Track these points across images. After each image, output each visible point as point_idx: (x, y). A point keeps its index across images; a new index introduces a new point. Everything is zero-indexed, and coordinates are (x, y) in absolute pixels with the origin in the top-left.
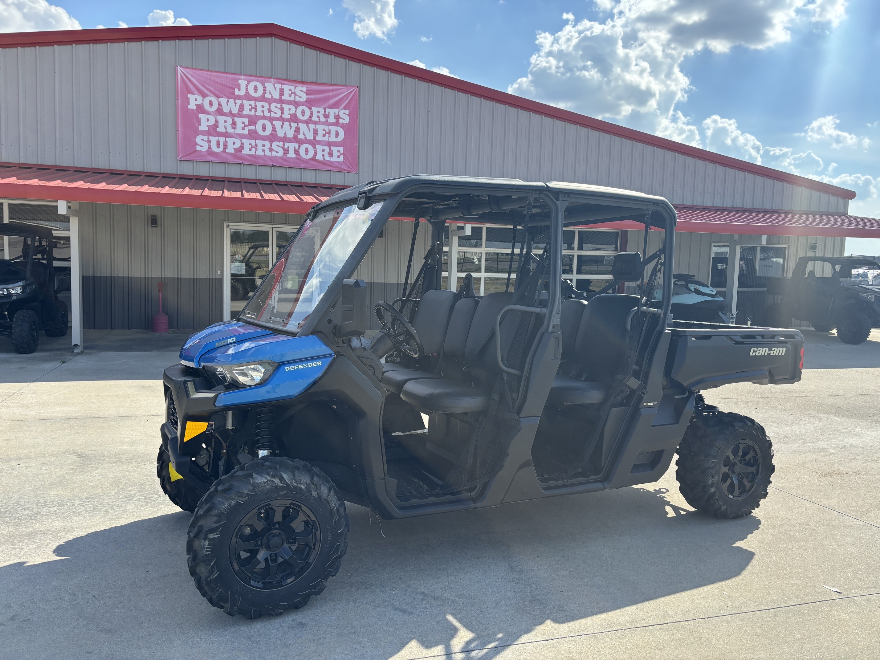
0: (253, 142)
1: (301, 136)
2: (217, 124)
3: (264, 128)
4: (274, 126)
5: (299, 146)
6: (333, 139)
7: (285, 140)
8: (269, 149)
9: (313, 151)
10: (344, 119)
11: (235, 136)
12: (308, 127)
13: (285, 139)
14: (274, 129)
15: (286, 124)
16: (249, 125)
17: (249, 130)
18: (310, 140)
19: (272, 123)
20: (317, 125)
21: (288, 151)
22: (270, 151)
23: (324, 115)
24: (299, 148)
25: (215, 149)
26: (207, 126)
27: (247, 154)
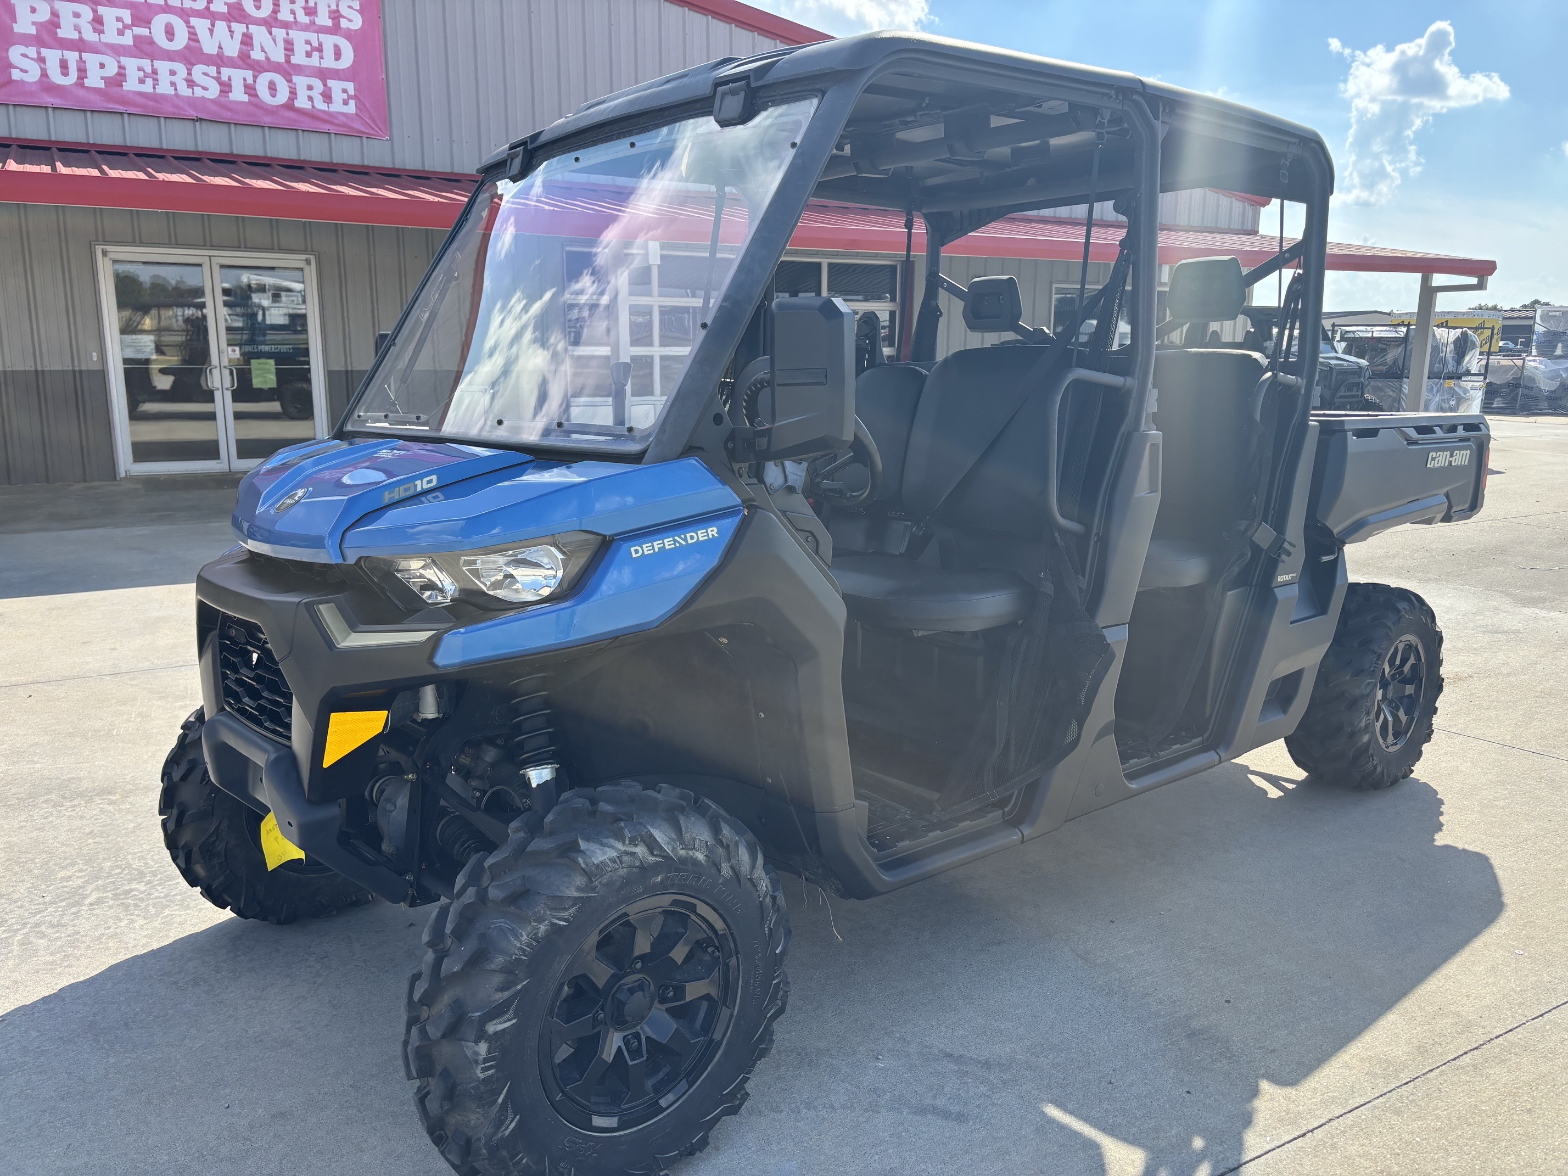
0: (146, 64)
1: (256, 55)
2: (56, 19)
3: (170, 33)
4: (192, 30)
5: (255, 77)
6: (329, 62)
7: (220, 62)
8: (187, 80)
9: (288, 89)
10: (350, 20)
11: (104, 49)
12: (270, 33)
13: (219, 60)
14: (193, 36)
15: (221, 26)
16: (133, 25)
17: (136, 38)
18: (278, 63)
19: (187, 22)
20: (290, 32)
21: (230, 86)
22: (189, 86)
23: (304, 8)
24: (255, 81)
25: (56, 77)
26: (33, 23)
27: (134, 92)
